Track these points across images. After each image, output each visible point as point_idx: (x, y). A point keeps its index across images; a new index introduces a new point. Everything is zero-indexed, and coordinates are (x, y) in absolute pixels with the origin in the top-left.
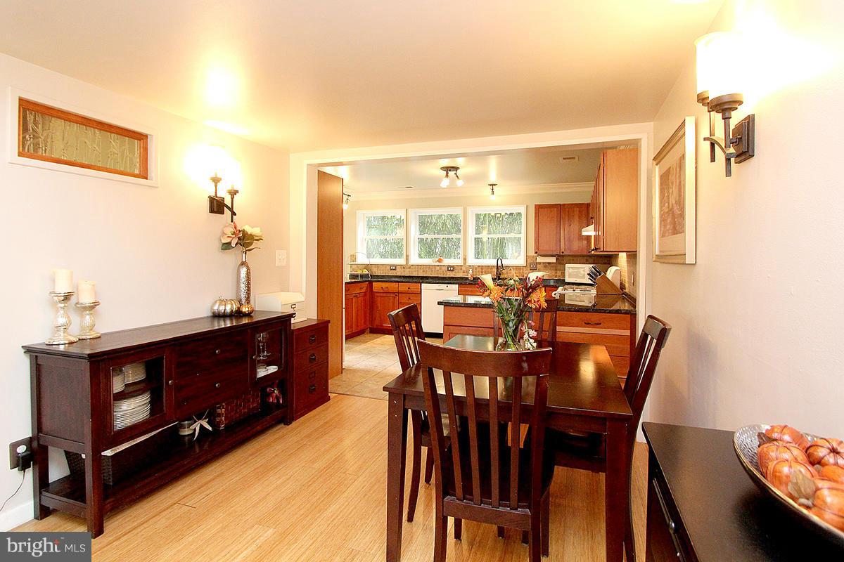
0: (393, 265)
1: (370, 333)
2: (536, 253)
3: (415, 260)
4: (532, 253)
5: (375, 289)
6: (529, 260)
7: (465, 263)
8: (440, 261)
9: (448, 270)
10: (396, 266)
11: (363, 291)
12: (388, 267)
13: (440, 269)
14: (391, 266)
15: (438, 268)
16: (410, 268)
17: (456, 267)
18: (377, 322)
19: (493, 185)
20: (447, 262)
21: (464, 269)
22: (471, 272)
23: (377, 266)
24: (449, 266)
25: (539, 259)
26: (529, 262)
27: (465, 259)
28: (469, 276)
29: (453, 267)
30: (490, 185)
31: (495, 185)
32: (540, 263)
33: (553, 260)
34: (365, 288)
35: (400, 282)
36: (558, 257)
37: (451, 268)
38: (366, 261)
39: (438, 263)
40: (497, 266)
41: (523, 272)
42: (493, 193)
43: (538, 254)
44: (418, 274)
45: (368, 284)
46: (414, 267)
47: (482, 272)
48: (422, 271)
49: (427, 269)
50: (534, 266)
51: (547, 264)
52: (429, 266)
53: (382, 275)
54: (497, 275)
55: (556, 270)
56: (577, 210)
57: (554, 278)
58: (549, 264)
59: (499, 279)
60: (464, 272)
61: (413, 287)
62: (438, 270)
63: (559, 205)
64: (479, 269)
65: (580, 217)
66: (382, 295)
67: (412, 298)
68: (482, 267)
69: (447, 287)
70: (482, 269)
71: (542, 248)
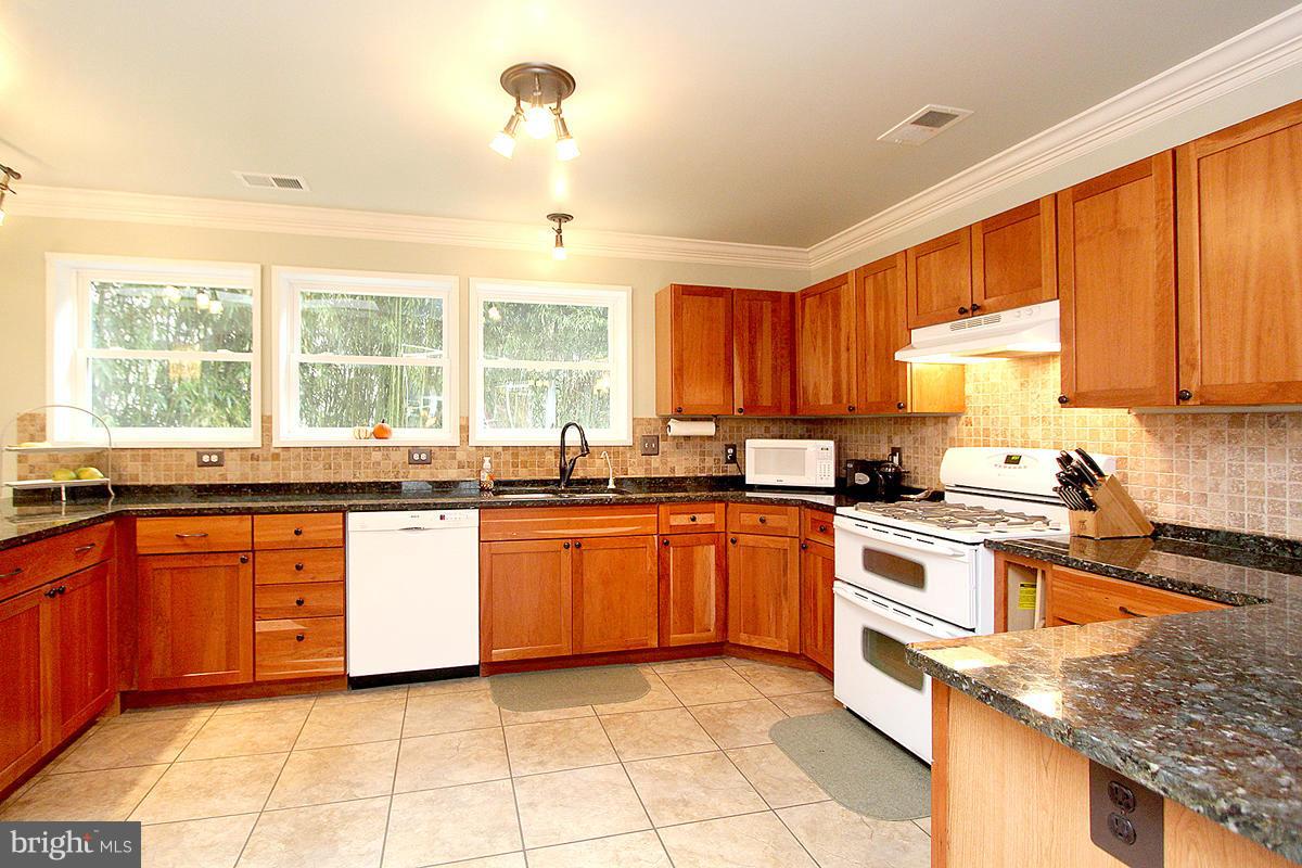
0: (212, 451)
2: (678, 411)
3: (293, 430)
5: (144, 545)
6: (639, 430)
7: (465, 438)
8: (380, 434)
9: (414, 462)
10: (221, 452)
11: (91, 560)
12: (193, 458)
14: (200, 453)
15: (376, 456)
16: (276, 457)
17: (437, 452)
18: (159, 667)
19: (561, 218)
20: (402, 436)
21: (461, 456)
22: (486, 464)
23: (145, 454)
24: (412, 450)
26: (638, 435)
27: (465, 429)
28: (485, 477)
29: (429, 453)
30: (553, 217)
31: (568, 218)
32: (673, 438)
34: (99, 549)
35: (258, 512)
37: (422, 456)
38: (95, 438)
39: (374, 442)
40: (563, 447)
41: (624, 462)
42: (559, 242)
43: (681, 415)
44: (306, 475)
45: (112, 529)
46: (291, 453)
47: (515, 465)
48: (321, 466)
49: (341, 461)
50: (651, 444)
51: (682, 441)
52: (345, 451)
53: (163, 483)
54: (563, 471)
55: (703, 453)
56: (767, 305)
57: (699, 475)
58: (687, 438)
59: (569, 483)
60: (461, 466)
61: (309, 532)
62: (379, 464)
63: (730, 292)
64: (508, 457)
65: (773, 324)
66: (175, 564)
67: (308, 565)
68: (514, 450)
69: (442, 518)
70: (515, 455)
71: (693, 400)
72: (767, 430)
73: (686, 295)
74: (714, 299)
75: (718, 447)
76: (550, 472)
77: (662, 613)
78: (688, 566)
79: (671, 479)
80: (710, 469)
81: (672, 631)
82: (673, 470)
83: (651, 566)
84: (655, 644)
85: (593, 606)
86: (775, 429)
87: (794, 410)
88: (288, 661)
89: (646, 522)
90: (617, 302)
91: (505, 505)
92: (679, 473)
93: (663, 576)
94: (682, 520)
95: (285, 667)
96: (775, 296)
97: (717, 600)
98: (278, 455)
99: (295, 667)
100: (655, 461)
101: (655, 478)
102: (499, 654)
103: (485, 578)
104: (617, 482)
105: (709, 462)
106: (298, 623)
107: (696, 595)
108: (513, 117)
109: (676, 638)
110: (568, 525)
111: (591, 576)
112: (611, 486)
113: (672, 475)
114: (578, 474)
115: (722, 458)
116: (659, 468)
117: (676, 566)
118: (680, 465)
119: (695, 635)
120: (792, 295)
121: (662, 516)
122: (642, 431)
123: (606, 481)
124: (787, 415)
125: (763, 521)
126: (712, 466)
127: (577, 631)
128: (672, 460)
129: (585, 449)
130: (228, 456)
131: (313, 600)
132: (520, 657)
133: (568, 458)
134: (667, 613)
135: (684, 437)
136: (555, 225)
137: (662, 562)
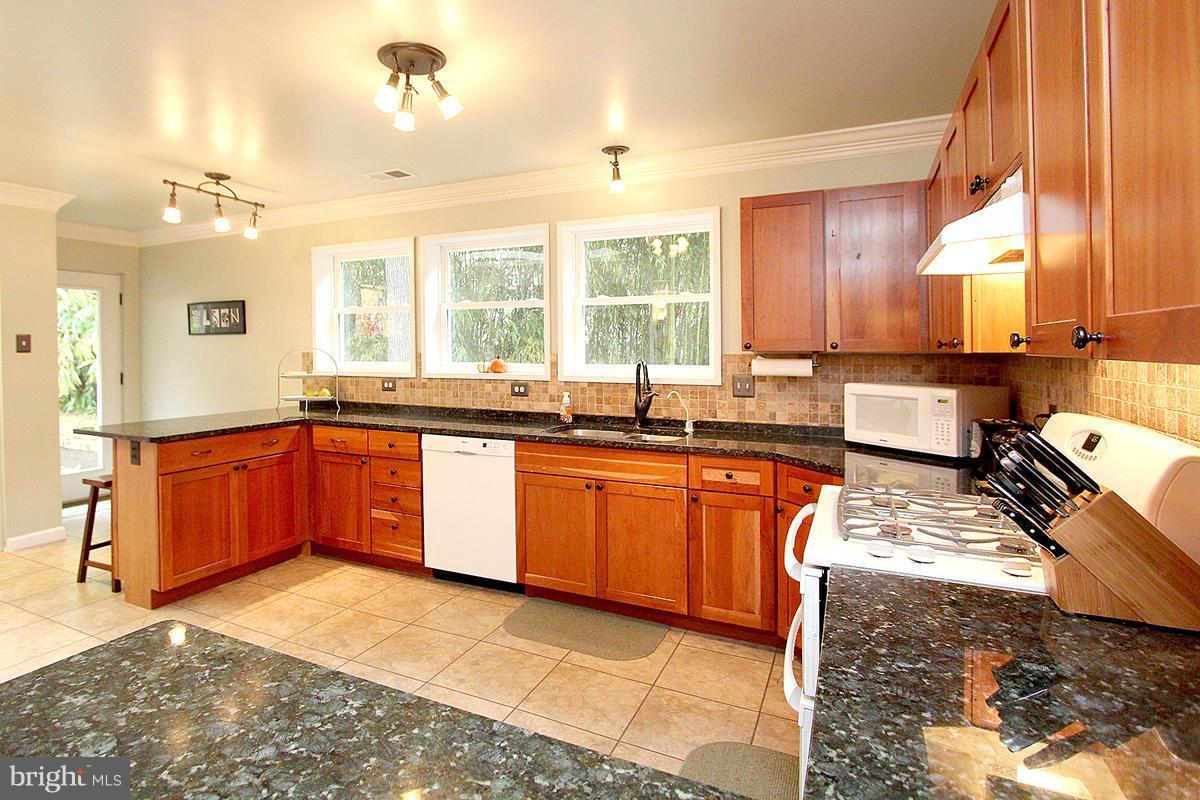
0: (389, 379)
1: (313, 553)
2: (747, 347)
4: (736, 348)
5: (317, 445)
6: (729, 368)
8: (495, 368)
9: (514, 394)
10: (394, 381)
11: (277, 450)
12: (380, 384)
13: (495, 389)
14: (384, 380)
15: (488, 387)
16: (424, 385)
17: (533, 387)
18: (324, 530)
19: (616, 150)
20: (511, 371)
21: (552, 390)
22: (566, 400)
23: (356, 380)
24: (515, 383)
25: (761, 367)
26: (729, 374)
27: (554, 365)
28: (563, 412)
29: (526, 384)
30: (609, 150)
31: (622, 150)
32: (763, 378)
33: (804, 368)
36: (823, 358)
37: (521, 389)
39: (492, 376)
40: (639, 385)
41: (713, 403)
42: (617, 175)
43: (752, 350)
44: (443, 402)
45: (299, 431)
46: (434, 383)
47: (599, 401)
48: (451, 394)
49: (464, 390)
50: (744, 386)
51: (786, 381)
52: (467, 382)
53: (366, 402)
54: (638, 408)
55: (814, 398)
57: (809, 424)
58: (792, 379)
61: (400, 446)
62: (489, 394)
63: (821, 195)
64: (592, 392)
66: (332, 459)
67: (400, 472)
68: (600, 386)
69: (485, 445)
70: (599, 391)
71: (771, 331)
73: (754, 210)
77: (692, 577)
78: (724, 532)
79: (768, 426)
80: (825, 418)
81: (705, 602)
82: (773, 416)
83: (679, 520)
84: (683, 610)
85: (618, 551)
88: (388, 544)
89: (675, 471)
92: (781, 420)
93: (693, 534)
94: (715, 475)
95: (388, 548)
97: (763, 578)
98: (425, 383)
99: (394, 549)
100: (750, 404)
101: (747, 424)
102: (531, 578)
103: (520, 505)
104: (698, 426)
105: (823, 408)
106: (395, 516)
107: (735, 567)
108: (405, 95)
109: (711, 611)
110: (590, 466)
111: (615, 522)
113: (772, 422)
116: (754, 412)
117: (710, 527)
118: (786, 412)
119: (733, 612)
120: (925, 184)
121: (693, 468)
122: (734, 370)
125: (807, 490)
127: (602, 573)
128: (772, 405)
130: (398, 383)
131: (404, 500)
132: (549, 586)
134: (698, 578)
135: (789, 377)
136: (612, 158)
137: (692, 521)
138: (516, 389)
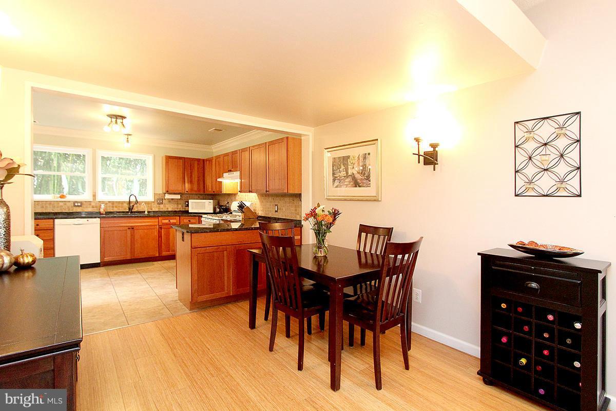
4: (160, 192)
7: (95, 198)
8: (62, 197)
9: (75, 206)
13: (65, 204)
15: (61, 204)
17: (84, 203)
19: (128, 135)
20: (71, 198)
21: (93, 204)
22: (102, 207)
24: (74, 202)
25: (167, 196)
26: (156, 198)
27: (94, 196)
28: (102, 210)
29: (81, 203)
30: (125, 134)
31: (130, 135)
32: (167, 199)
33: (178, 197)
36: (183, 195)
37: (78, 204)
39: (60, 200)
40: (130, 202)
41: (151, 206)
42: (128, 141)
43: (168, 192)
47: (113, 207)
49: (47, 205)
50: (160, 201)
52: (50, 202)
54: (129, 209)
55: (178, 204)
56: (196, 163)
57: (176, 210)
58: (172, 199)
59: (132, 212)
60: (93, 207)
61: (42, 225)
62: (62, 206)
63: (185, 158)
64: (110, 205)
65: (198, 168)
68: (113, 203)
69: (87, 221)
71: (171, 188)
72: (199, 197)
73: (169, 159)
74: (179, 160)
75: (182, 202)
76: (125, 209)
77: (160, 246)
78: (168, 234)
79: (166, 212)
81: (163, 251)
82: (168, 209)
83: (156, 234)
84: (157, 255)
85: (137, 245)
86: (201, 197)
87: (204, 191)
89: (155, 222)
90: (149, 159)
91: (109, 217)
92: (170, 210)
93: (160, 236)
94: (167, 221)
96: (199, 160)
100: (162, 206)
101: (161, 211)
102: (106, 259)
103: (102, 238)
104: (148, 212)
105: (180, 206)
109: (164, 253)
110: (129, 223)
111: (137, 237)
112: (146, 213)
114: (135, 209)
115: (184, 205)
116: (163, 208)
117: (164, 234)
118: (171, 207)
119: (170, 252)
120: (204, 160)
121: (160, 220)
122: (157, 197)
123: (145, 212)
124: (202, 193)
125: (189, 221)
126: (180, 208)
127: (133, 252)
128: (168, 206)
129: (137, 202)
133: (131, 205)
136: (127, 136)
137: (160, 233)
138: (76, 204)
